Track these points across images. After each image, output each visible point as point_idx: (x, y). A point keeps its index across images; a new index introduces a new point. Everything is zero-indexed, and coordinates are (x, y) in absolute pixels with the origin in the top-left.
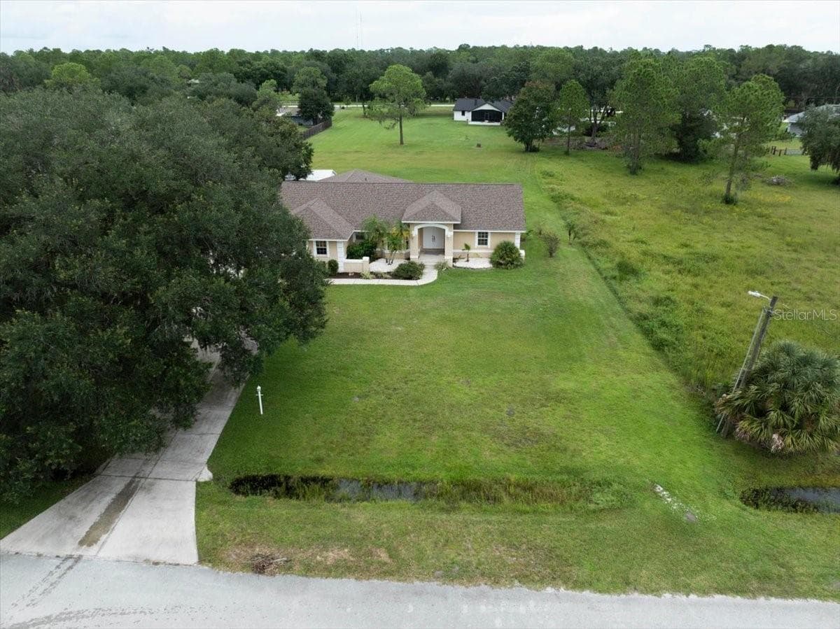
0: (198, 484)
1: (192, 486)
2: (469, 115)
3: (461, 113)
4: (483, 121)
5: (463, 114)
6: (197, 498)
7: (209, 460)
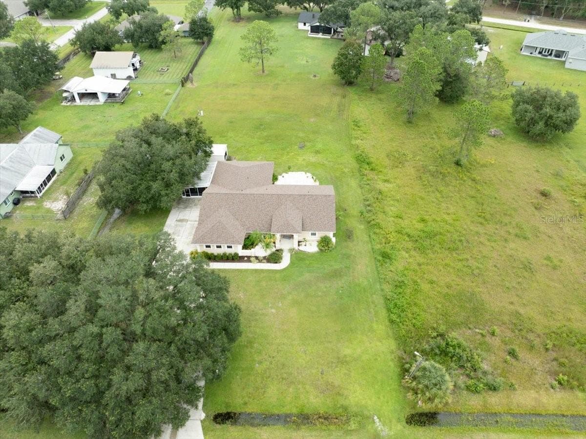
0: (201, 421)
1: (199, 423)
2: (308, 27)
3: (303, 24)
4: (318, 32)
5: (305, 24)
6: (203, 429)
7: (203, 408)
